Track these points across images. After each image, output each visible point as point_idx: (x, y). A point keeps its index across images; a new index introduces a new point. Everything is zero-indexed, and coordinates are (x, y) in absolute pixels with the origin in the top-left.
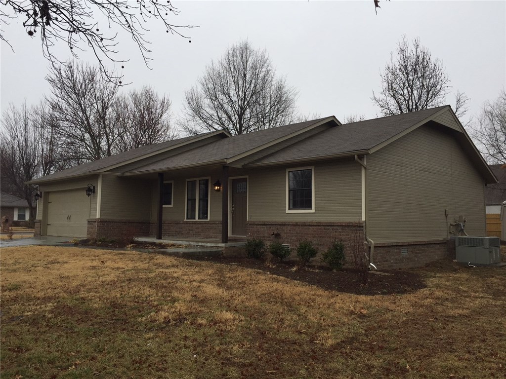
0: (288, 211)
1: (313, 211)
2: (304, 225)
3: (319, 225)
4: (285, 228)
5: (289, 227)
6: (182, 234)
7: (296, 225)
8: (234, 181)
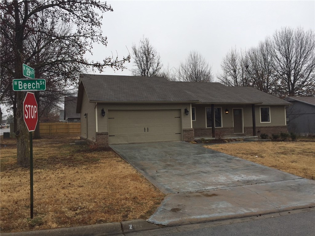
0: (261, 122)
1: (270, 122)
2: (269, 127)
3: (274, 127)
4: (262, 129)
5: (263, 129)
6: (206, 135)
7: (266, 127)
8: (234, 109)
